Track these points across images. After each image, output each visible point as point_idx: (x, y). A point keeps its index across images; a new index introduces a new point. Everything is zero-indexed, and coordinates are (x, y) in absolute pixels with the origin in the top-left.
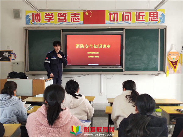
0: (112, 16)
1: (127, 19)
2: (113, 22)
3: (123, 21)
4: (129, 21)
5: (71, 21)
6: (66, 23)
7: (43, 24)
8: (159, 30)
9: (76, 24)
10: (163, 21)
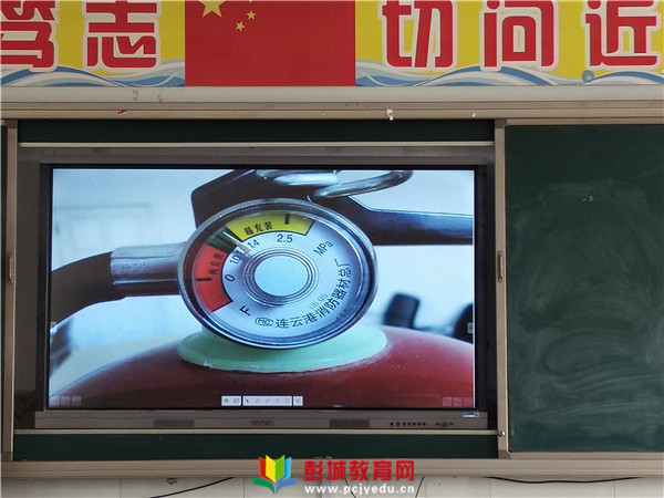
0: (409, 24)
1: (519, 45)
2: (412, 72)
3: (490, 60)
4: (535, 67)
5: (92, 61)
6: (47, 74)
9: (130, 84)
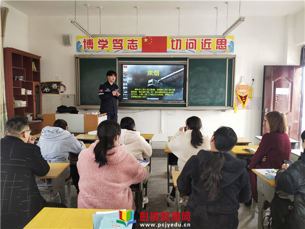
0: (175, 43)
1: (191, 47)
2: (175, 50)
3: (187, 49)
5: (128, 49)
6: (122, 51)
7: (96, 52)
8: (228, 60)
9: (134, 52)
10: (232, 50)
